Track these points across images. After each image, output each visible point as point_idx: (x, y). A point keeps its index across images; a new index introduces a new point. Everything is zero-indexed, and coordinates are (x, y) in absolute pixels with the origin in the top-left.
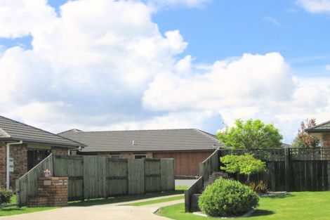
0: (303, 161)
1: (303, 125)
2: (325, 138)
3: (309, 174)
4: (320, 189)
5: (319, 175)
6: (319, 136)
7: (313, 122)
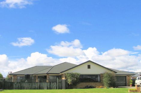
0: (7, 82)
1: (9, 73)
2: (14, 76)
3: (8, 85)
4: (11, 89)
5: (11, 86)
6: (12, 76)
7: (11, 72)
